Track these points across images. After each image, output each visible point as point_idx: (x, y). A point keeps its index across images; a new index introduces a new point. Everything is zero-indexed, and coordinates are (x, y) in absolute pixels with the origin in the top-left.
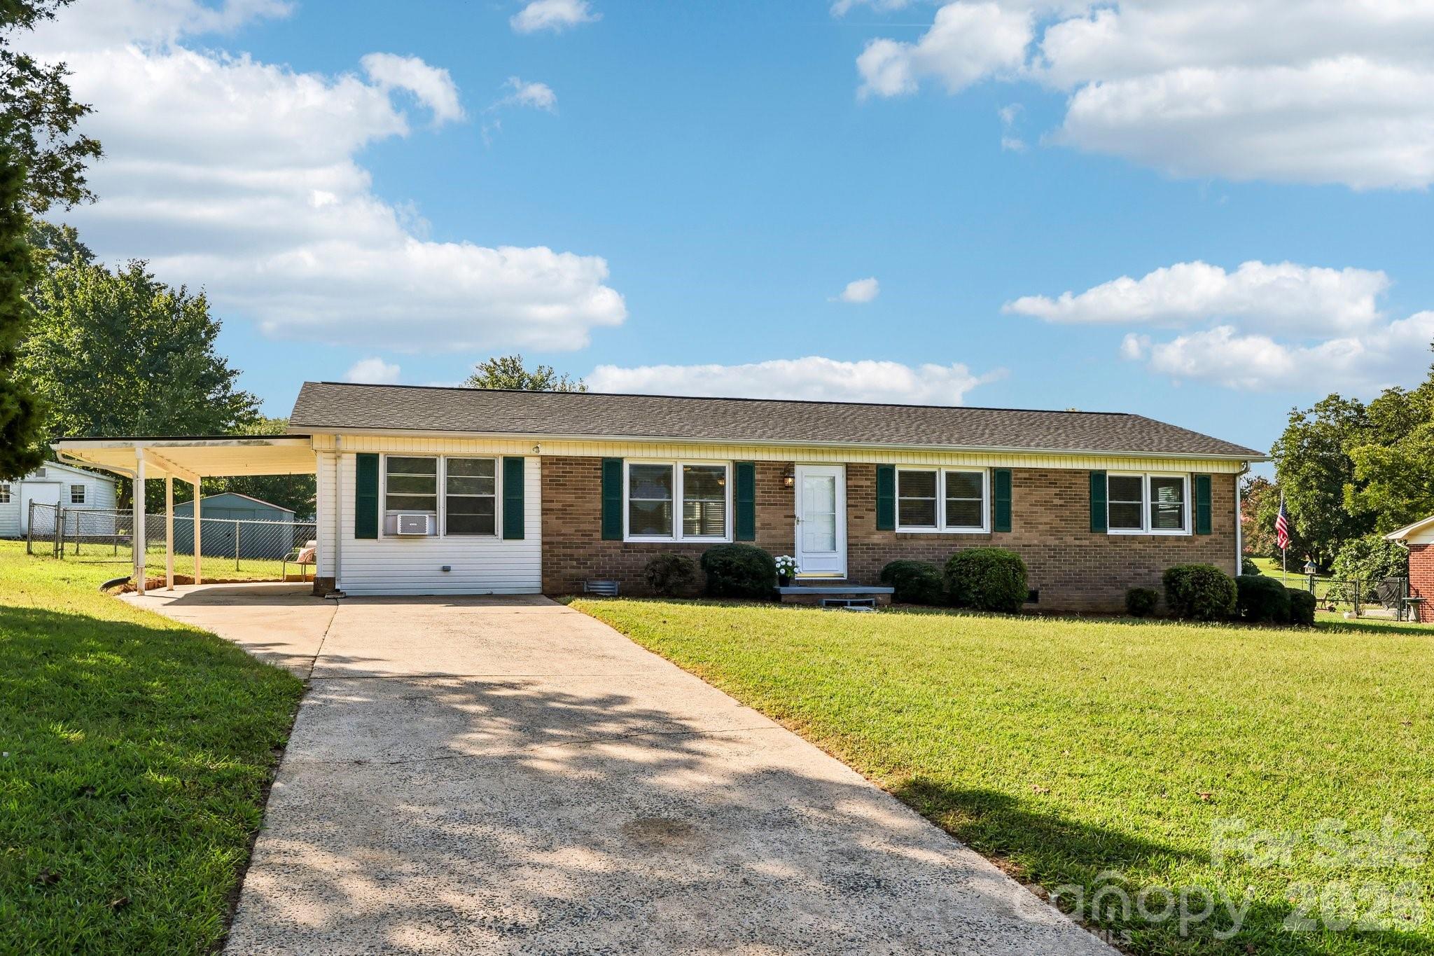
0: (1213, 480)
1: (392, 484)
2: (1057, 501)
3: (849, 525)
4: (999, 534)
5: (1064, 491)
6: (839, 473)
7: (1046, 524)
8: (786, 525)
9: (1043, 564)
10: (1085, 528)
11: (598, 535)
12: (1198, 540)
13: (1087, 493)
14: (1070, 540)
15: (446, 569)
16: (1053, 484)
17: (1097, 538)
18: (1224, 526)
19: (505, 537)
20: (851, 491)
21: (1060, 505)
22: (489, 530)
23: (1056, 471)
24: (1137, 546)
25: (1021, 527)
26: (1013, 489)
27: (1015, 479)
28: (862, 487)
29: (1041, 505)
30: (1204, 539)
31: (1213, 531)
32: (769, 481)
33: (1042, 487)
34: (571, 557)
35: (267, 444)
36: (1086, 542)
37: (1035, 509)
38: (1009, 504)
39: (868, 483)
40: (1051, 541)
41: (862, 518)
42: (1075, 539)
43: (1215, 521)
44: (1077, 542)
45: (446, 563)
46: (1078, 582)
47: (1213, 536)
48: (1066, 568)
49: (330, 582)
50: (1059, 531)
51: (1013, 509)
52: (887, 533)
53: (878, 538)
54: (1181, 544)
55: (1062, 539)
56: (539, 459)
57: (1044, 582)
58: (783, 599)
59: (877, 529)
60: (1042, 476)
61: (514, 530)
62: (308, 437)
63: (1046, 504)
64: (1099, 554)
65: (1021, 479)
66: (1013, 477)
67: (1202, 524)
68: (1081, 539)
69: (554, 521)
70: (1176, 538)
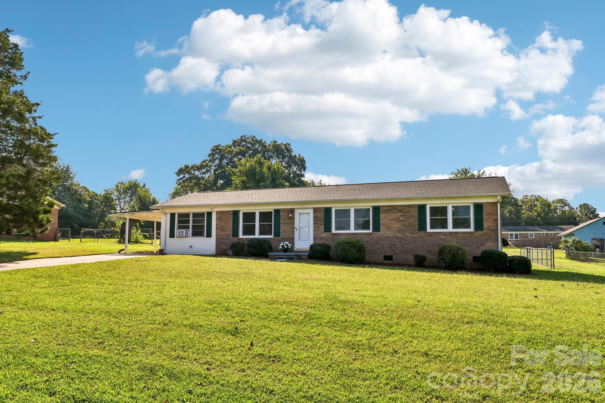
0: (484, 206)
1: (179, 222)
2: (402, 218)
3: (314, 230)
4: (375, 233)
5: (405, 214)
6: (311, 211)
7: (396, 228)
8: (291, 231)
9: (395, 245)
10: (415, 229)
11: (231, 236)
12: (476, 233)
13: (417, 215)
14: (408, 234)
15: (191, 247)
16: (400, 211)
17: (422, 234)
18: (492, 227)
19: (206, 237)
20: (315, 218)
21: (403, 220)
22: (203, 235)
23: (402, 206)
24: (442, 237)
25: (385, 230)
26: (381, 214)
27: (382, 210)
28: (319, 216)
29: (394, 220)
30: (480, 233)
31: (484, 228)
32: (285, 216)
33: (394, 213)
34: (223, 243)
35: (152, 212)
36: (416, 235)
37: (391, 222)
38: (379, 220)
39: (321, 215)
40: (399, 235)
41: (319, 227)
42: (411, 234)
43: (485, 224)
44: (412, 235)
45: (191, 245)
46: (412, 252)
47: (484, 232)
48: (406, 246)
49: (163, 250)
50: (403, 231)
51: (381, 222)
52: (328, 233)
53: (325, 235)
54: (466, 235)
55: (404, 234)
56: (215, 212)
57: (396, 252)
59: (324, 232)
60: (395, 208)
61: (209, 235)
62: (159, 209)
63: (397, 220)
64: (422, 240)
65: (385, 210)
66: (381, 209)
67: (479, 226)
68: (414, 234)
69: (219, 232)
70: (464, 233)
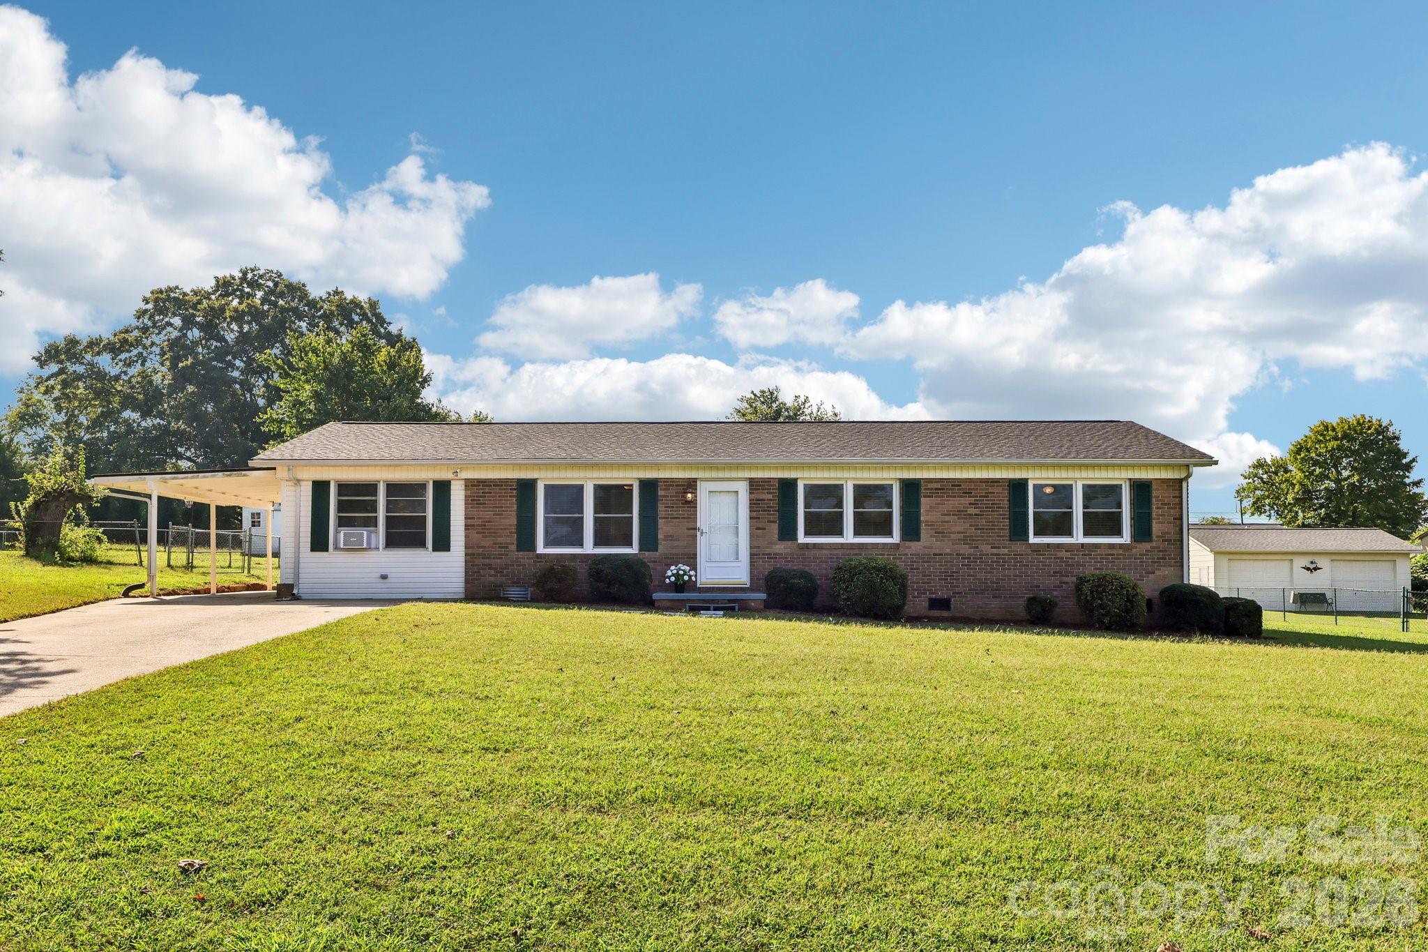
0: (1154, 486)
1: (342, 506)
2: (972, 511)
3: (752, 536)
4: (908, 543)
5: (979, 500)
6: (743, 488)
7: (959, 533)
8: (688, 536)
9: (957, 572)
10: (1003, 536)
11: (514, 547)
12: (1136, 548)
13: (1006, 502)
14: (986, 549)
15: (384, 577)
16: (968, 493)
17: (1018, 547)
18: (1168, 533)
19: (434, 550)
20: (754, 505)
21: (976, 515)
22: (422, 544)
23: (971, 480)
24: (1063, 554)
25: (932, 536)
26: (923, 500)
27: (925, 489)
28: (764, 500)
29: (953, 515)
30: (1147, 546)
31: (1154, 538)
32: (673, 496)
33: (955, 497)
34: (490, 566)
35: (245, 475)
36: (1006, 551)
37: (947, 518)
38: (918, 514)
39: (770, 497)
40: (965, 550)
41: (764, 529)
42: (992, 548)
43: (1156, 528)
44: (995, 551)
45: (384, 572)
46: (996, 590)
47: (1154, 544)
48: (982, 576)
49: (291, 587)
50: (973, 540)
51: (922, 518)
52: (789, 543)
53: (781, 548)
54: (1115, 552)
55: (977, 547)
56: (463, 482)
57: (957, 590)
58: (656, 604)
59: (780, 540)
60: (955, 486)
61: (442, 543)
62: (275, 469)
63: (961, 514)
64: (1018, 562)
65: (932, 489)
66: (923, 488)
67: (1142, 530)
68: (999, 548)
69: (475, 535)
70: (1112, 546)
